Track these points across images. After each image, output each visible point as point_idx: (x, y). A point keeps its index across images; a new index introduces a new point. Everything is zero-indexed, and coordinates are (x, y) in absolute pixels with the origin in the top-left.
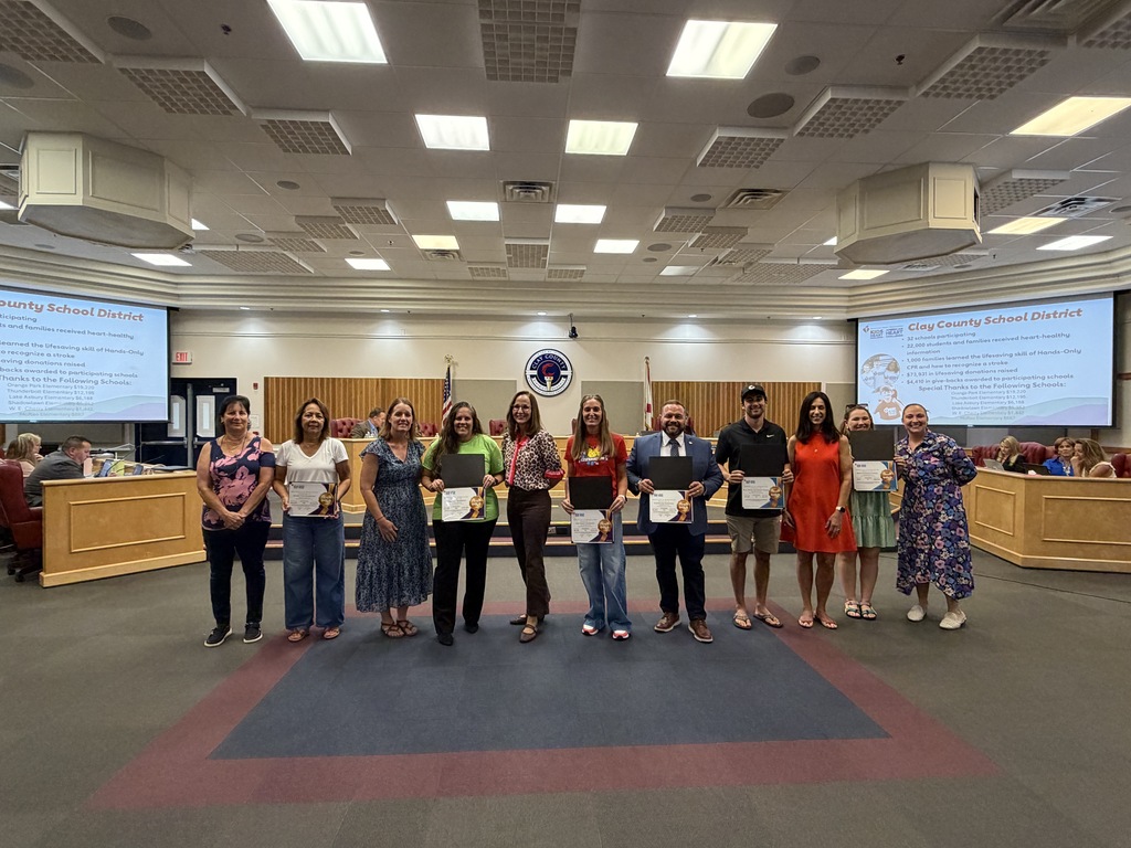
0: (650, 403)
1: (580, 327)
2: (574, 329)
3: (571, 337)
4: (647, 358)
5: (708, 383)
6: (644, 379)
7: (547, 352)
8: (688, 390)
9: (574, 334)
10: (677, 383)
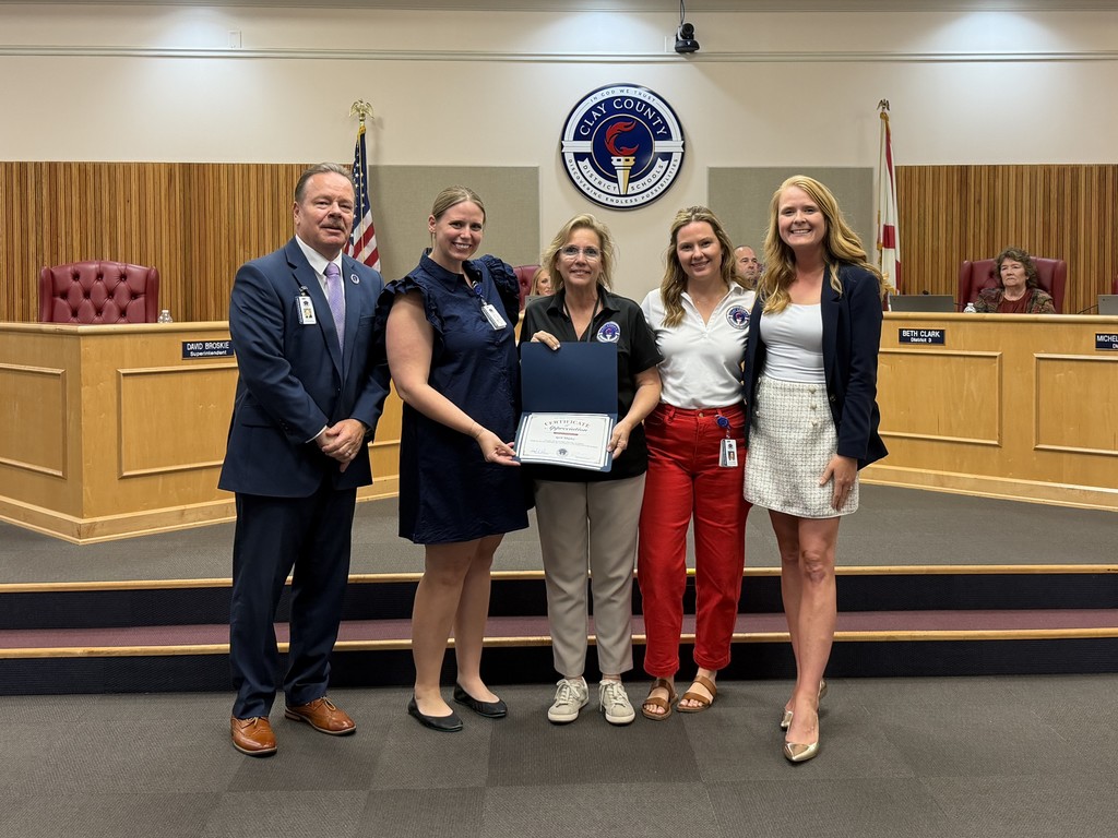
0: (893, 221)
1: (703, 26)
2: (688, 31)
3: (681, 50)
4: (885, 104)
5: (1047, 169)
6: (875, 160)
7: (617, 92)
8: (991, 188)
9: (688, 43)
10: (964, 171)
